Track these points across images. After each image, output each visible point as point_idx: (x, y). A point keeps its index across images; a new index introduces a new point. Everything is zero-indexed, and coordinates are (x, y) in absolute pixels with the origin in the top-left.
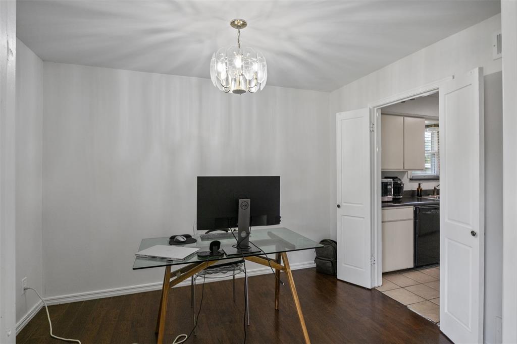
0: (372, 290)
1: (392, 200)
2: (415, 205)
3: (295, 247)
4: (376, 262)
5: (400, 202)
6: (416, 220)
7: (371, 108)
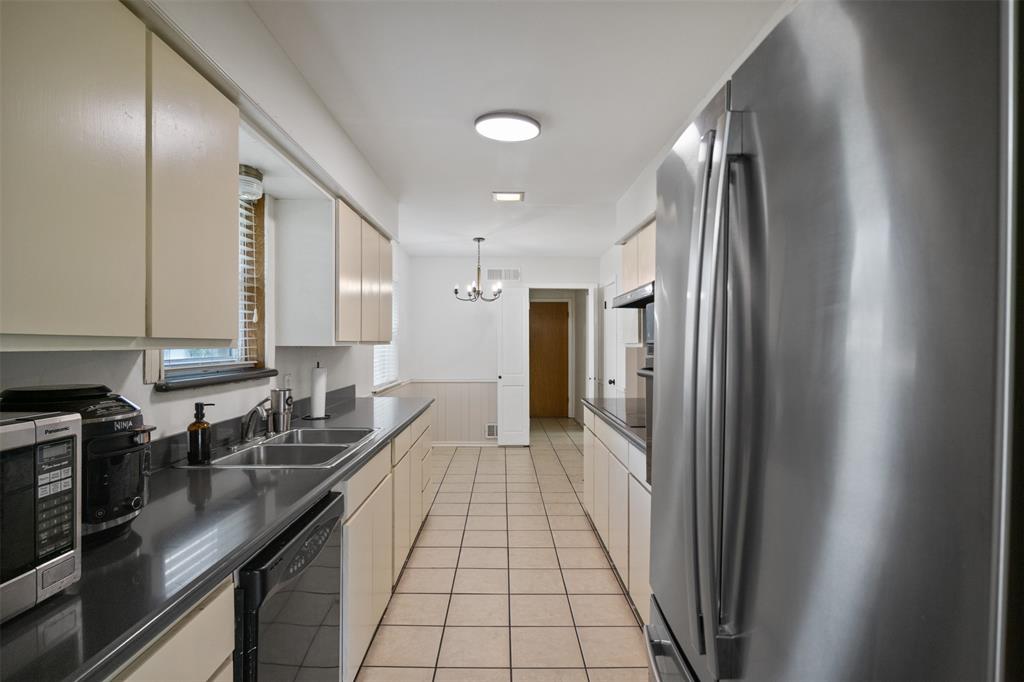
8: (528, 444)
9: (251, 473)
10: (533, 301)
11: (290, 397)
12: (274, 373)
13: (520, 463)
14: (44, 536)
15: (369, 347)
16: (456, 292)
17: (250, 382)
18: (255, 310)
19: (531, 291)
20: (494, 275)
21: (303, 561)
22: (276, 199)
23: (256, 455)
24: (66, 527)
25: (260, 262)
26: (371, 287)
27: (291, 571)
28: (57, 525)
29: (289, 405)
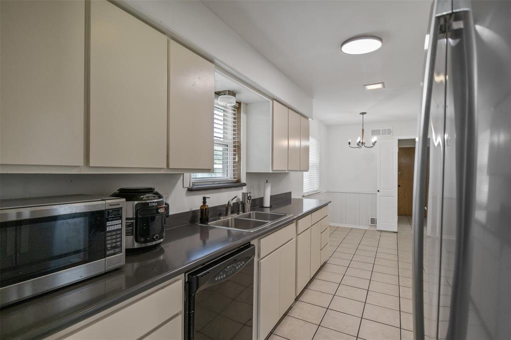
8: (396, 231)
9: (229, 231)
10: (400, 147)
11: (250, 196)
12: (244, 185)
13: (389, 242)
14: (109, 246)
15: (301, 173)
16: (349, 143)
17: (233, 189)
18: (237, 156)
19: (399, 140)
20: (375, 132)
21: (224, 276)
22: (247, 104)
23: (230, 222)
24: (119, 243)
25: (239, 134)
26: (295, 143)
27: (216, 279)
28: (115, 242)
29: (249, 200)
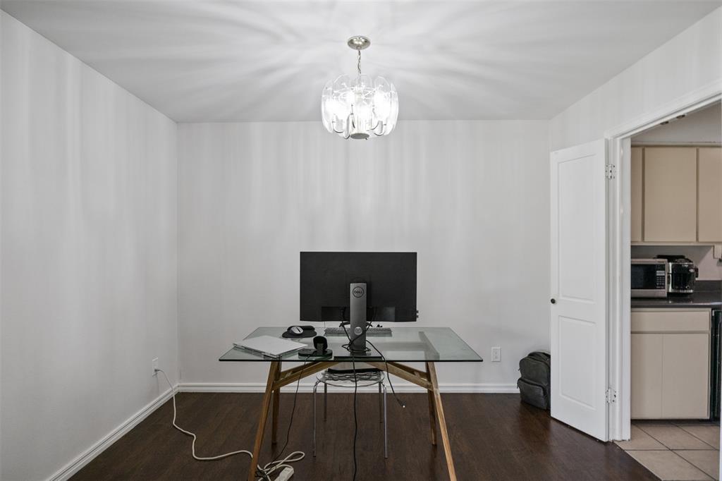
0: (609, 445)
1: (666, 295)
2: (713, 308)
3: (439, 357)
4: (617, 399)
5: (688, 301)
6: (716, 334)
7: (609, 139)
